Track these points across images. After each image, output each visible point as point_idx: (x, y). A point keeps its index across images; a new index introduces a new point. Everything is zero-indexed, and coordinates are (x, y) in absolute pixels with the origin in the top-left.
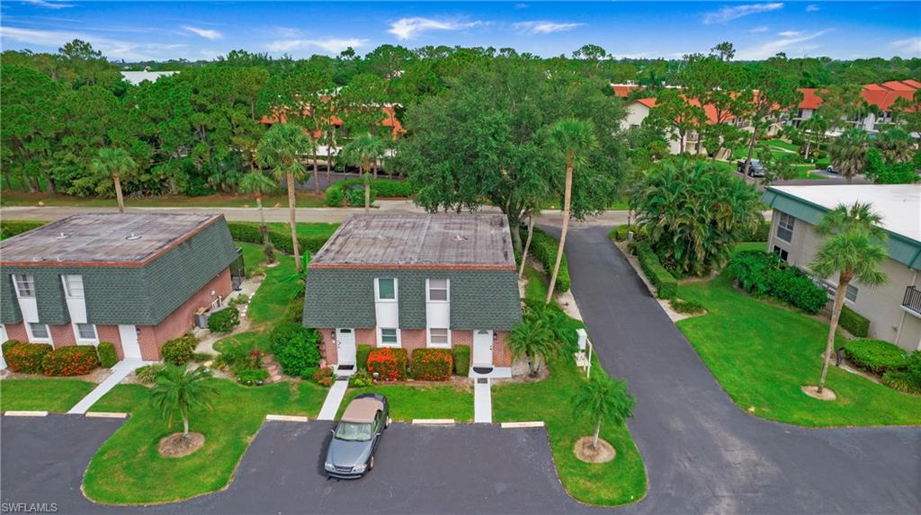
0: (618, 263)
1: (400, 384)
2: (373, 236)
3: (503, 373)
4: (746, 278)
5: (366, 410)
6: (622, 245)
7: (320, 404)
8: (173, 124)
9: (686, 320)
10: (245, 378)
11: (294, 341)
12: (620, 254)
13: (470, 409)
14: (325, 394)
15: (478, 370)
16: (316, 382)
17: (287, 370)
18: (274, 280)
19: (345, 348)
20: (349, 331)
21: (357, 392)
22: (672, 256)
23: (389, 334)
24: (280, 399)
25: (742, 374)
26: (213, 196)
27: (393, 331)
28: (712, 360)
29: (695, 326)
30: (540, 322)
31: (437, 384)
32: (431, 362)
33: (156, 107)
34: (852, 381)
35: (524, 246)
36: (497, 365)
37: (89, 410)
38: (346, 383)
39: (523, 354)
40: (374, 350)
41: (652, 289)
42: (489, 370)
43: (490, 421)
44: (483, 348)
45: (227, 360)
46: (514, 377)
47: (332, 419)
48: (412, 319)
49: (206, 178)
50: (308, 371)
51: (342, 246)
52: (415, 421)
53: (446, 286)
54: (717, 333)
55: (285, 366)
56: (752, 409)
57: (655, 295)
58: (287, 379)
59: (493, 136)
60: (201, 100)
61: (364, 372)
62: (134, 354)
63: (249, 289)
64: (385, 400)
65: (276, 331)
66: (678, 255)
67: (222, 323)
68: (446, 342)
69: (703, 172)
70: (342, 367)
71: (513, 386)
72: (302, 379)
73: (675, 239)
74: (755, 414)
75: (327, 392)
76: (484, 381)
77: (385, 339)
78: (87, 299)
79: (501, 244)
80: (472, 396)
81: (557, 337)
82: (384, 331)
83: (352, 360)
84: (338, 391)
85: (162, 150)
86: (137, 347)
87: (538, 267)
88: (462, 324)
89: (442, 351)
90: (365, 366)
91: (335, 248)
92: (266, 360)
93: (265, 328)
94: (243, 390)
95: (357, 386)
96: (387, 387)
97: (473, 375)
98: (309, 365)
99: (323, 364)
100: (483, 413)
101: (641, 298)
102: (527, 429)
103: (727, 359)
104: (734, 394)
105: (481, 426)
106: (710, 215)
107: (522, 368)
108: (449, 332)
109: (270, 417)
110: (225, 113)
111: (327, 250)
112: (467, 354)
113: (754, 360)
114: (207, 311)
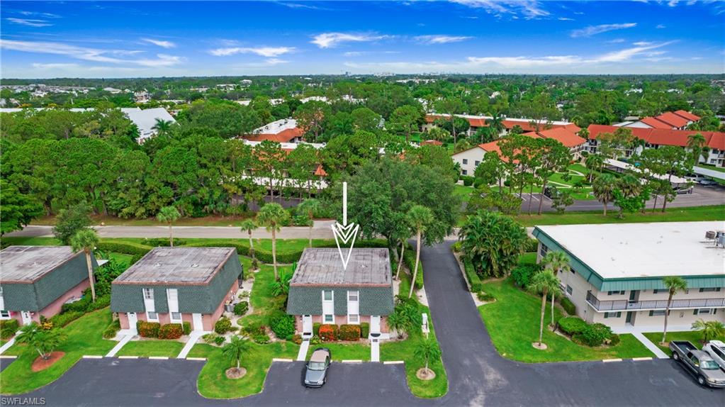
0: (453, 268)
1: (335, 343)
2: (319, 265)
3: (385, 337)
4: (520, 280)
5: (320, 356)
6: (457, 255)
7: (297, 353)
8: (186, 176)
9: (484, 305)
10: (260, 340)
11: (282, 321)
12: (456, 262)
13: (369, 356)
14: (299, 348)
15: (373, 335)
16: (293, 342)
17: (278, 336)
18: (260, 282)
19: (306, 324)
20: (308, 316)
21: (314, 348)
22: (481, 266)
23: (329, 317)
24: (278, 350)
25: (505, 336)
26: (208, 218)
27: (331, 316)
28: (492, 328)
29: (488, 309)
30: (402, 312)
31: (353, 342)
32: (350, 332)
33: (176, 165)
34: (558, 339)
35: (400, 257)
36: (383, 332)
37: (187, 356)
38: (308, 342)
39: (395, 328)
40: (322, 325)
41: (469, 286)
42: (378, 335)
43: (378, 361)
44: (375, 324)
45: (248, 330)
46: (391, 338)
47: (304, 360)
48: (341, 310)
49: (203, 206)
50: (290, 336)
51: (304, 271)
52: (343, 361)
53: (357, 294)
54: (498, 313)
55: (277, 334)
56: (504, 355)
57: (470, 290)
58: (279, 340)
59: (380, 208)
60: (204, 161)
61: (317, 337)
62: (200, 328)
63: (247, 287)
64: (329, 351)
65: (272, 316)
66: (484, 266)
67: (239, 310)
68: (357, 321)
69: (497, 222)
70: (305, 334)
71: (391, 344)
72: (287, 340)
73: (482, 258)
74: (506, 357)
75: (299, 347)
76: (376, 341)
77: (327, 320)
78: (179, 300)
79: (384, 270)
80: (370, 348)
81: (410, 320)
82: (326, 316)
83: (311, 330)
84: (305, 347)
85: (179, 191)
86: (201, 324)
87: (407, 271)
88: (365, 312)
89: (355, 326)
90: (318, 334)
91: (301, 273)
92: (267, 329)
93: (263, 311)
94: (259, 346)
95: (314, 344)
96: (330, 344)
97: (370, 337)
98: (290, 333)
99: (297, 333)
100: (375, 357)
101: (462, 291)
102: (396, 365)
103: (500, 328)
104: (498, 347)
105: (374, 364)
106: (499, 246)
107: (394, 334)
108: (359, 317)
109: (275, 360)
110: (219, 169)
111: (297, 275)
112: (367, 327)
113: (513, 329)
114: (231, 303)
